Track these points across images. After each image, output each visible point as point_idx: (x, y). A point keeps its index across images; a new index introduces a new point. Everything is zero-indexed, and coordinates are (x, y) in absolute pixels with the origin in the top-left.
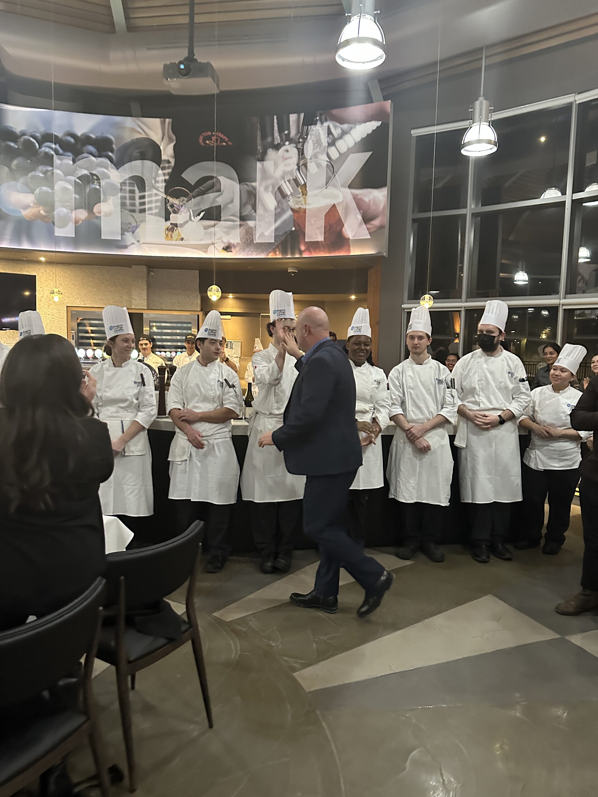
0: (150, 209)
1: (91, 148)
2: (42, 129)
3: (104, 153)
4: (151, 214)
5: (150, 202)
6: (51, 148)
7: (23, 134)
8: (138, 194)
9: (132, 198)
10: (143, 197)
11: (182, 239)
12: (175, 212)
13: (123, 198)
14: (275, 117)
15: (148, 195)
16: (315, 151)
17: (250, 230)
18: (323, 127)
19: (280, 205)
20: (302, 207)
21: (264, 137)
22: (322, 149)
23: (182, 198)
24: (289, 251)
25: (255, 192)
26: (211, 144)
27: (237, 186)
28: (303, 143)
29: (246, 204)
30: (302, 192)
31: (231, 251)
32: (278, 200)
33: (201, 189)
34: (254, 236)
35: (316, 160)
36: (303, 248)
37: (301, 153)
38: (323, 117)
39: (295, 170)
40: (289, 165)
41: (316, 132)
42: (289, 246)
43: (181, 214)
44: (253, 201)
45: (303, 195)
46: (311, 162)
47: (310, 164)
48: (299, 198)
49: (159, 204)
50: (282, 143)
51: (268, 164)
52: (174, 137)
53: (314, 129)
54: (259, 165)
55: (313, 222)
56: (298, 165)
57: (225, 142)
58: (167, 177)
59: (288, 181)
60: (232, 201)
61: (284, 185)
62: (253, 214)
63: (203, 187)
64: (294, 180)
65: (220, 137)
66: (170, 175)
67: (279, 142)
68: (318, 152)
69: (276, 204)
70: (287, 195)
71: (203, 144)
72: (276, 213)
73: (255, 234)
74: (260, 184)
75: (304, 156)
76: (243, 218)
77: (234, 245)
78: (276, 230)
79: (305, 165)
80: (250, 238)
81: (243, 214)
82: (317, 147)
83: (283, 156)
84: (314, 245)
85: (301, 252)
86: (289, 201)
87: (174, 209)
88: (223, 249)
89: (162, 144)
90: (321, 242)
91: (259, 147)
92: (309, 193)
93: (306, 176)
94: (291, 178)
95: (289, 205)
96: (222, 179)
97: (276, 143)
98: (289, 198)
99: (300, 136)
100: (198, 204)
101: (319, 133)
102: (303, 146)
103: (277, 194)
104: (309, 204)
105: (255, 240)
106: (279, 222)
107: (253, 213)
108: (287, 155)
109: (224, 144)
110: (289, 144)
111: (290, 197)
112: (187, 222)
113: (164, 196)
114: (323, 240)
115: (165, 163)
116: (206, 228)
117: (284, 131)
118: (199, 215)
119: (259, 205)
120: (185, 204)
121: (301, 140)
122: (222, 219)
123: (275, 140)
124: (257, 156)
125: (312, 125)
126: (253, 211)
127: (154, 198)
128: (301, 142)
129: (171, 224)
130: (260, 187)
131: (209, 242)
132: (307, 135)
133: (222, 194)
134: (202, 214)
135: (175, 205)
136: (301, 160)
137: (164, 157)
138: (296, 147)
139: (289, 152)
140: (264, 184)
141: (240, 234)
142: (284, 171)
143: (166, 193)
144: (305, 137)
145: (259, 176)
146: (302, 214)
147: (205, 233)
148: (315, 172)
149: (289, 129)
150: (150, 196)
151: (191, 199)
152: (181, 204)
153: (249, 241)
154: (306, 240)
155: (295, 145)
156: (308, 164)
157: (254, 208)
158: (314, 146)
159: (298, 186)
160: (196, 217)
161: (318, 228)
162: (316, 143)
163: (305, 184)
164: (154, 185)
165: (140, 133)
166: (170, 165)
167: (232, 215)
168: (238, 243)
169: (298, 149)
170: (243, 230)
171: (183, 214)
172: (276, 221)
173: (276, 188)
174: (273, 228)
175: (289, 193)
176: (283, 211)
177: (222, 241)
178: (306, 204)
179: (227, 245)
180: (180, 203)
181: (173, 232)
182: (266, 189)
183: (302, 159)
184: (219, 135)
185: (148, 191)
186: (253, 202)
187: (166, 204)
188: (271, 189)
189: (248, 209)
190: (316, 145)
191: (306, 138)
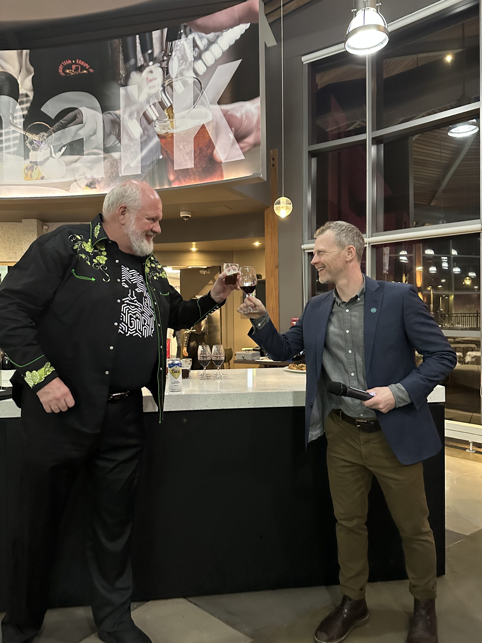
0: (8, 147)
4: (9, 153)
10: (1, 135)
11: (43, 178)
12: (34, 149)
14: (137, 36)
15: (5, 133)
16: (181, 68)
17: (115, 162)
18: (188, 41)
19: (146, 132)
20: (170, 132)
21: (126, 60)
22: (188, 65)
23: (42, 134)
24: (157, 183)
25: (118, 120)
26: (72, 74)
27: (99, 116)
28: (168, 61)
29: (109, 135)
30: (169, 115)
31: (95, 188)
32: (143, 126)
33: (61, 123)
34: (119, 169)
35: (182, 78)
36: (172, 178)
37: (166, 71)
38: (188, 29)
39: (160, 92)
40: (154, 87)
41: (181, 47)
42: (156, 176)
43: (41, 151)
44: (117, 130)
45: (170, 118)
46: (177, 81)
47: (176, 83)
48: (165, 122)
49: (17, 142)
50: (145, 64)
51: (132, 88)
52: (32, 69)
53: (179, 43)
54: (122, 91)
55: (182, 148)
56: (163, 86)
57: (86, 70)
58: (26, 112)
59: (153, 104)
60: (95, 133)
61: (149, 109)
62: (118, 145)
63: (64, 120)
64: (159, 102)
65: (81, 65)
66: (30, 109)
67: (143, 63)
68: (184, 69)
69: (142, 131)
70: (153, 121)
71: (62, 74)
72: (142, 141)
73: (121, 166)
74: (124, 112)
75: (169, 76)
76: (107, 150)
77: (98, 181)
78: (143, 160)
79: (171, 85)
80: (115, 171)
81: (107, 146)
82: (182, 63)
83: (147, 78)
84: (185, 172)
86: (155, 126)
87: (34, 146)
88: (87, 185)
89: (20, 77)
90: (192, 168)
91: (121, 72)
92: (176, 116)
93: (172, 96)
94: (157, 101)
95: (155, 132)
96: (83, 110)
97: (140, 65)
98: (155, 123)
99: (164, 53)
100: (59, 139)
101: (184, 47)
102: (168, 64)
103: (142, 121)
104: (176, 128)
105: (121, 173)
106: (145, 151)
107: (118, 144)
108: (151, 76)
109: (85, 71)
110: (153, 64)
111: (156, 122)
112: (48, 159)
113: (23, 132)
114: (193, 166)
115: (23, 98)
116: (68, 164)
117: (148, 50)
118: (60, 150)
119: (123, 135)
120: (45, 140)
121: (165, 58)
122: (85, 153)
123: (139, 62)
124: (120, 82)
125: (176, 40)
126: (118, 141)
127: (11, 136)
128: (166, 60)
129: (31, 162)
130: (124, 115)
131: (72, 179)
132: (171, 52)
133: (84, 126)
134: (64, 149)
135: (35, 142)
136: (167, 80)
137: (21, 91)
138: (160, 67)
139: (154, 72)
140: (128, 111)
141: (105, 167)
142: (149, 94)
143: (25, 128)
144: (170, 54)
145: (122, 103)
146: (169, 139)
147: (67, 170)
148: (181, 92)
149: (152, 48)
150: (8, 133)
151: (51, 134)
152: (41, 140)
153: (114, 175)
154: (175, 169)
155: (159, 65)
156: (174, 83)
157: (119, 137)
158: (179, 62)
159: (164, 110)
160: (57, 154)
161: (188, 154)
162: (181, 60)
163: (171, 106)
164: (12, 122)
166: (28, 98)
167: (96, 148)
168: (102, 178)
169: (162, 68)
170: (107, 163)
171: (43, 151)
172: (142, 150)
173: (142, 114)
174: (139, 158)
175: (155, 118)
176: (149, 138)
177: (86, 177)
178: (173, 128)
179: (90, 181)
180: (39, 139)
181: (33, 171)
182: (131, 116)
183: (167, 79)
184: (80, 63)
185: (5, 129)
186: (117, 132)
187: (25, 141)
188: (135, 115)
189: (113, 139)
190: (181, 61)
191: (171, 55)
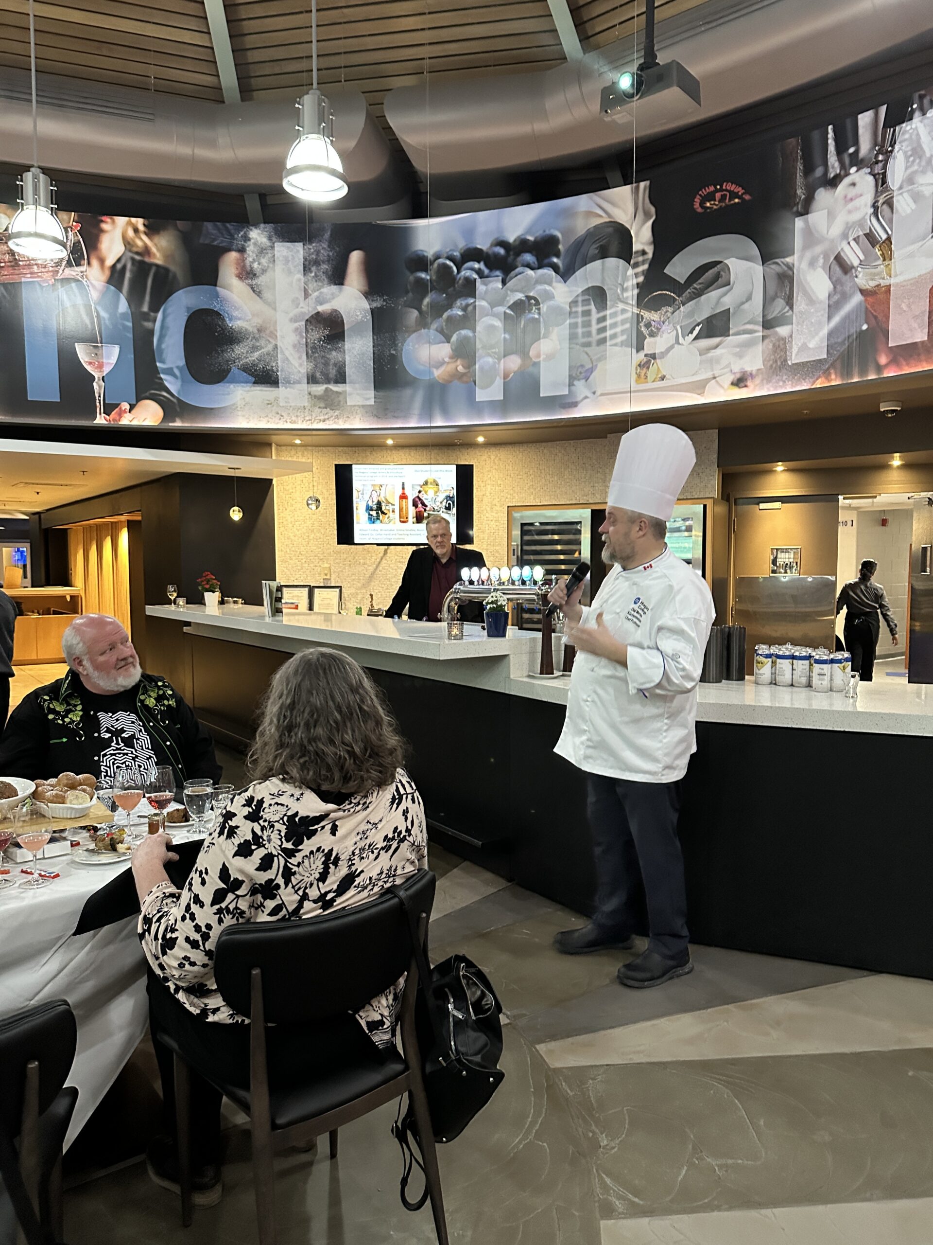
0: (614, 336)
1: (528, 257)
2: (462, 244)
3: (546, 261)
4: (615, 345)
5: (614, 325)
6: (473, 269)
7: (437, 257)
8: (595, 315)
9: (588, 324)
10: (603, 319)
11: (663, 378)
12: (652, 335)
13: (573, 326)
14: (830, 127)
15: (610, 314)
16: (910, 171)
17: (782, 342)
18: (926, 121)
19: (838, 287)
20: (883, 283)
21: (809, 170)
22: (923, 163)
23: (664, 309)
24: (856, 370)
25: (791, 273)
26: (715, 207)
27: (758, 269)
28: (886, 161)
29: (773, 299)
30: (883, 255)
31: (746, 386)
32: (834, 279)
33: (695, 288)
34: (788, 353)
35: (910, 187)
36: (883, 360)
37: (881, 180)
38: (926, 101)
39: (869, 215)
40: (857, 209)
41: (911, 136)
42: (855, 360)
43: (661, 337)
44: (788, 289)
45: (884, 260)
46: (901, 194)
47: (900, 197)
48: (876, 267)
49: (628, 325)
50: (843, 173)
51: (817, 217)
52: (653, 210)
53: (908, 128)
54: (799, 223)
55: (905, 308)
56: (875, 206)
57: (739, 197)
58: (641, 279)
59: (854, 240)
60: (749, 298)
61: (847, 249)
62: (787, 314)
63: (700, 284)
64: (866, 235)
65: (729, 191)
66: (646, 274)
67: (838, 171)
68: (916, 172)
69: (832, 286)
70: (853, 267)
71: (700, 210)
72: (831, 303)
73: (791, 348)
74: (801, 258)
75: (887, 187)
76: (768, 324)
77: (751, 374)
78: (830, 334)
79: (889, 203)
80: (780, 357)
81: (770, 317)
82: (913, 161)
83: (846, 197)
84: (910, 351)
85: (879, 369)
86: (856, 277)
87: (652, 330)
88: (733, 384)
89: (634, 227)
90: (923, 342)
91: (799, 192)
92: (896, 254)
93: (890, 222)
94: (861, 233)
95: (856, 284)
96: (732, 262)
97: (832, 175)
98: (856, 270)
99: (879, 149)
100: (691, 314)
101: (918, 134)
102: (885, 167)
103: (832, 270)
104: (896, 276)
105: (791, 359)
106: (836, 320)
107: (787, 312)
108: (852, 192)
109: (737, 200)
110: (857, 171)
111: (859, 269)
112: (672, 347)
113: (636, 310)
114: (926, 338)
115: (638, 257)
116: (703, 352)
117: (848, 149)
118: (691, 332)
119: (797, 297)
120: (668, 318)
121: (881, 157)
122: (731, 332)
123: (831, 170)
124: (795, 209)
125: (903, 122)
126: (787, 308)
127: (620, 318)
128: (881, 161)
129: (646, 355)
130: (800, 263)
131: (709, 375)
132: (892, 145)
133: (732, 288)
134: (698, 329)
135: (653, 323)
136: (882, 194)
137: (636, 247)
138: (870, 173)
139: (857, 187)
140: (808, 255)
141: (763, 352)
142: (847, 223)
143: (639, 305)
144: (890, 149)
145: (798, 242)
146: (881, 296)
147: (701, 362)
148: (909, 211)
149: (856, 143)
150: (614, 315)
151: (679, 308)
152: (662, 319)
153: (779, 363)
154: (890, 346)
155: (869, 170)
156: (895, 200)
157: (790, 302)
158: (907, 161)
159: (873, 246)
160: (686, 337)
161: (915, 317)
162: (911, 156)
163: (889, 239)
164: (621, 297)
165: (600, 216)
166: (646, 257)
167: (749, 323)
168: (758, 370)
169: (874, 176)
170: (769, 345)
171: (665, 335)
172: (829, 318)
173: (832, 258)
174: (825, 331)
175: (856, 262)
176: (845, 297)
177: (731, 371)
178: (890, 276)
179: (738, 376)
180: (660, 318)
181: (648, 368)
182: (812, 264)
183: (882, 192)
184: (728, 188)
185: (611, 308)
186: (788, 293)
187: (638, 323)
188: (821, 261)
189: (780, 304)
190: (911, 159)
191: (891, 151)
